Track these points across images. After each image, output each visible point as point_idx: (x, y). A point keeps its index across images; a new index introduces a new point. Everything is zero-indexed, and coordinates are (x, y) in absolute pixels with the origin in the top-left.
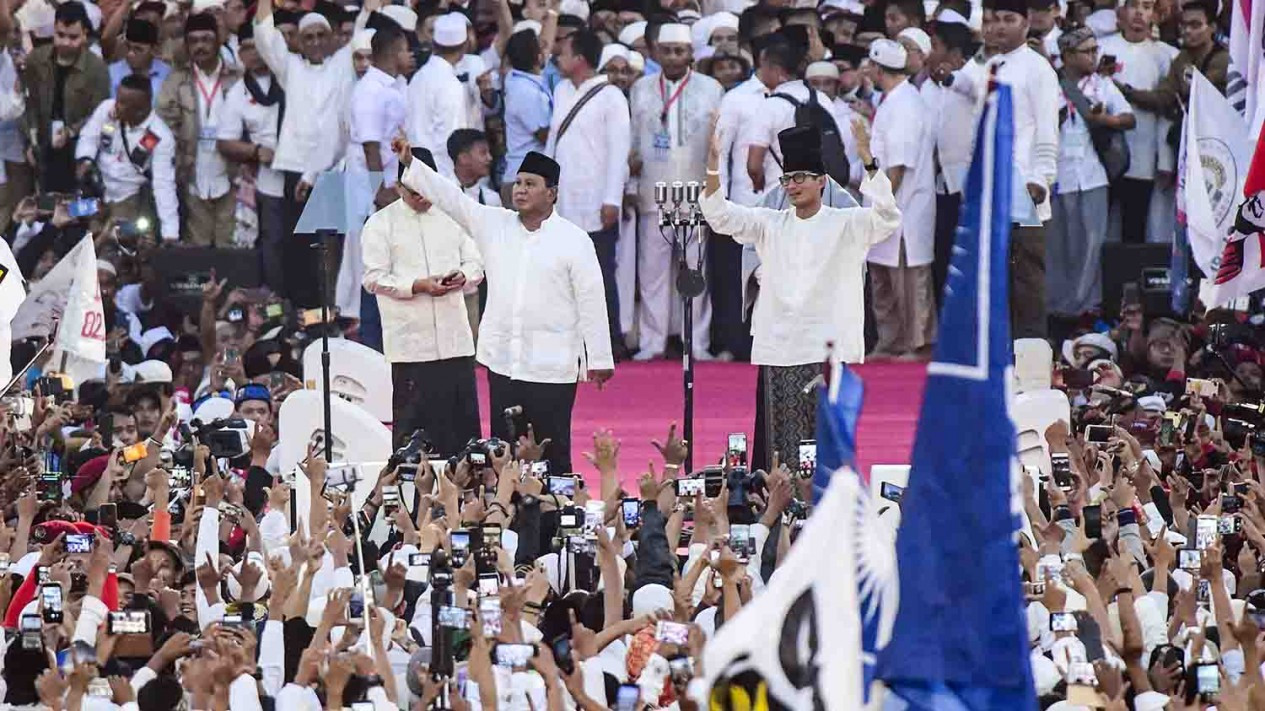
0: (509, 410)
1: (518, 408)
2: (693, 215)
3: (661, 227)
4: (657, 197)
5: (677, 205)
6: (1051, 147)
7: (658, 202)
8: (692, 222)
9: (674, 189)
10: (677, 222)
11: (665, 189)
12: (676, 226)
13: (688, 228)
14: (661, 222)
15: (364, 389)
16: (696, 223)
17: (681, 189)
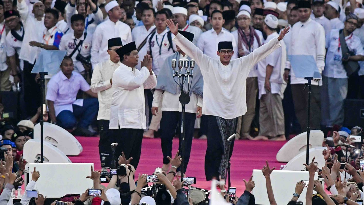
0: (112, 144)
1: (116, 144)
2: (186, 73)
3: (174, 77)
4: (172, 65)
5: (180, 69)
6: (322, 57)
7: (173, 67)
8: (186, 75)
9: (179, 62)
10: (180, 75)
11: (176, 62)
12: (180, 77)
13: (184, 77)
14: (174, 75)
15: (57, 142)
16: (187, 76)
17: (182, 62)
